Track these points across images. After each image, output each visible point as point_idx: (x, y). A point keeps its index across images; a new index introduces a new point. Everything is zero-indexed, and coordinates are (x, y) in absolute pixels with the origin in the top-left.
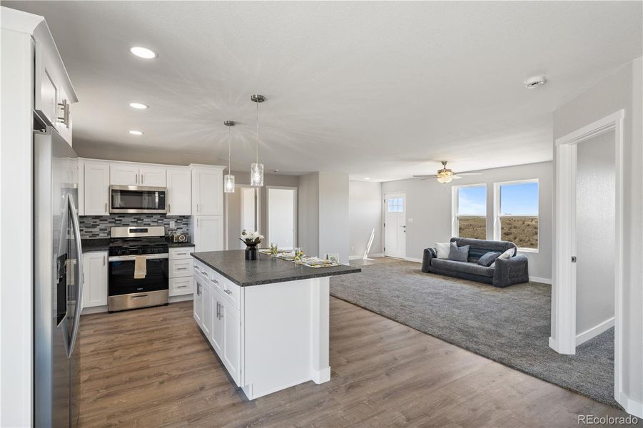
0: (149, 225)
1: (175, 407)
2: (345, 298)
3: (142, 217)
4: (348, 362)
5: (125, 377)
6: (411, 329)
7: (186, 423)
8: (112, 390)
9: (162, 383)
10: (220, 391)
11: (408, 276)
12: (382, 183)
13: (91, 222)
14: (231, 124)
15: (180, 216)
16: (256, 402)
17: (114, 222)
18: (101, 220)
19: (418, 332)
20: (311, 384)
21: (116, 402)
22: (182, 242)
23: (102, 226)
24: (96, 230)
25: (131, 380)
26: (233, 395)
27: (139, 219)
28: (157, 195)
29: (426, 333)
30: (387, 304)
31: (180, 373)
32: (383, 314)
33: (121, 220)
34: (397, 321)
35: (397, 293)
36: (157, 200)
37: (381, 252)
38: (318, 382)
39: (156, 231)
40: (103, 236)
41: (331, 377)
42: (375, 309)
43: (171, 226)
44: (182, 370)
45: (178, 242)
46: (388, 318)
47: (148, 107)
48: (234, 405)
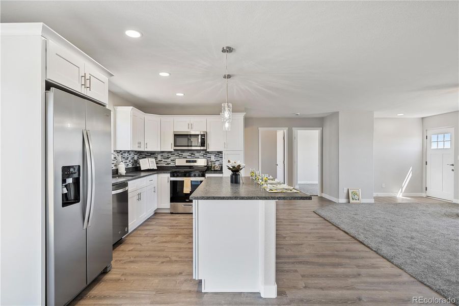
0: (198, 158)
1: (157, 281)
2: (346, 230)
3: (194, 152)
4: (305, 287)
5: (148, 253)
6: (404, 274)
7: (154, 293)
8: (137, 259)
9: (163, 262)
10: (190, 279)
11: (444, 219)
12: (422, 118)
13: (166, 155)
14: (229, 76)
15: (218, 152)
16: (205, 296)
17: (179, 156)
18: (172, 154)
19: (412, 279)
20: (258, 295)
21: (132, 267)
22: (217, 171)
23: (172, 158)
24: (169, 161)
25: (150, 256)
26: (195, 285)
27: (192, 154)
28: (200, 137)
29: (422, 283)
30: (392, 243)
31: (177, 259)
32: (379, 252)
33: (182, 154)
34: (392, 263)
35: (414, 234)
36: (200, 141)
37: (422, 192)
38: (263, 296)
39: (201, 162)
40: (172, 164)
41: (278, 295)
42: (373, 245)
43: (212, 158)
44: (179, 258)
45: (214, 170)
46: (383, 257)
47: (170, 74)
48: (190, 291)
